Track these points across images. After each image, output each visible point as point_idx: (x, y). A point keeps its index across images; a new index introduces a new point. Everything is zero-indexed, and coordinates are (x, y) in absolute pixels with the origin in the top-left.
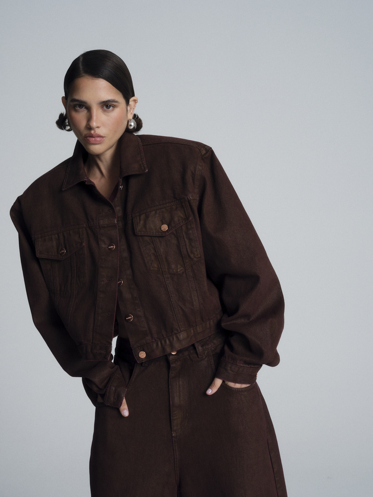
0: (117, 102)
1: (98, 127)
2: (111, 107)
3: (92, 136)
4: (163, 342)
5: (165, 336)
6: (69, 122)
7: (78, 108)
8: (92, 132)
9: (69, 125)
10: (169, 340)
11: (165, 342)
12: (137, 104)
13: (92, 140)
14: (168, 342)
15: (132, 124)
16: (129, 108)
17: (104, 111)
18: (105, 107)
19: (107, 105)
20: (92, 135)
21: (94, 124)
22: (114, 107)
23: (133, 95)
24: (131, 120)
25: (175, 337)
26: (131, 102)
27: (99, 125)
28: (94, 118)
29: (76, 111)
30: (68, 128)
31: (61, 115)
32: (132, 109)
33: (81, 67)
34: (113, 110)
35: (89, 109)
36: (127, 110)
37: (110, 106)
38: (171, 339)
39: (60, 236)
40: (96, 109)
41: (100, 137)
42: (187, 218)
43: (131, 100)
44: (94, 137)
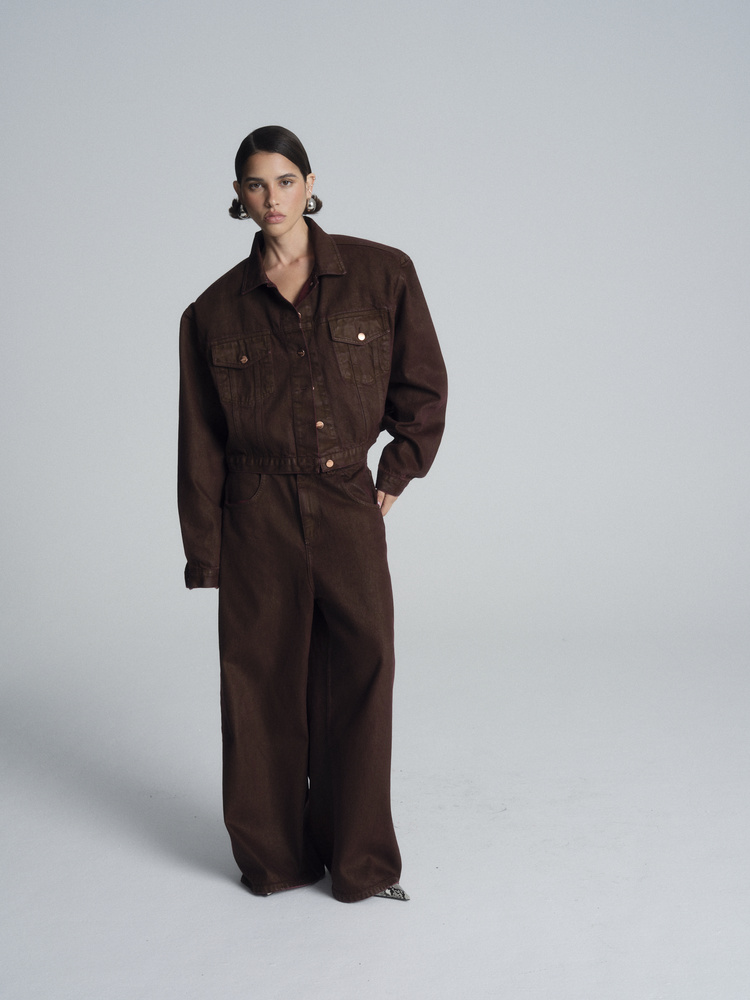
0: (291, 175)
1: (278, 205)
2: (289, 183)
3: (272, 215)
4: (350, 452)
6: (244, 208)
7: (254, 188)
8: (272, 210)
9: (246, 211)
10: (356, 450)
11: (352, 452)
12: (315, 182)
13: (273, 219)
15: (312, 204)
16: (307, 186)
17: (283, 187)
18: (283, 183)
19: (284, 181)
20: (272, 213)
21: (273, 201)
23: (310, 172)
24: (309, 199)
25: (361, 448)
26: (309, 179)
27: (278, 202)
28: (273, 195)
29: (252, 190)
30: (245, 214)
31: (235, 201)
32: (311, 188)
33: (253, 144)
34: (291, 186)
35: (266, 187)
36: (305, 189)
37: (288, 181)
38: (358, 449)
39: (241, 343)
40: (273, 185)
41: (280, 215)
42: (384, 330)
43: (308, 177)
44: (274, 216)
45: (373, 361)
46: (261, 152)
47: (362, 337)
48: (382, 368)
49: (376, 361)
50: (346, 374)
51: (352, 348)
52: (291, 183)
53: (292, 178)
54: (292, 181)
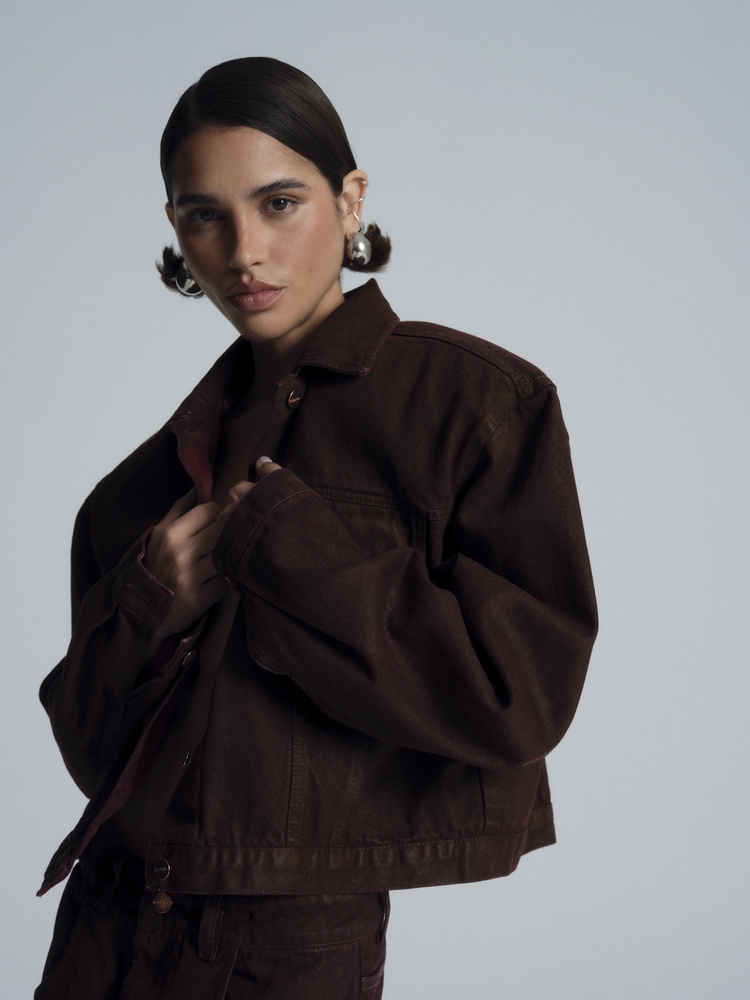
0: (300, 185)
1: (257, 264)
2: (289, 204)
3: (248, 291)
4: (226, 856)
5: (237, 842)
6: (189, 270)
10: (245, 857)
11: (233, 858)
13: (250, 300)
14: (239, 860)
15: (360, 246)
16: (344, 205)
17: (272, 216)
18: (271, 207)
19: (274, 200)
20: (246, 287)
21: (247, 256)
22: (296, 201)
23: (353, 166)
24: (353, 235)
25: (263, 855)
26: (349, 186)
27: (259, 257)
28: (246, 238)
32: (356, 206)
34: (294, 211)
35: (227, 219)
36: (338, 209)
37: (286, 201)
38: (252, 855)
41: (267, 288)
43: (349, 179)
44: (252, 293)
46: (211, 128)
52: (293, 202)
53: (295, 191)
54: (295, 200)
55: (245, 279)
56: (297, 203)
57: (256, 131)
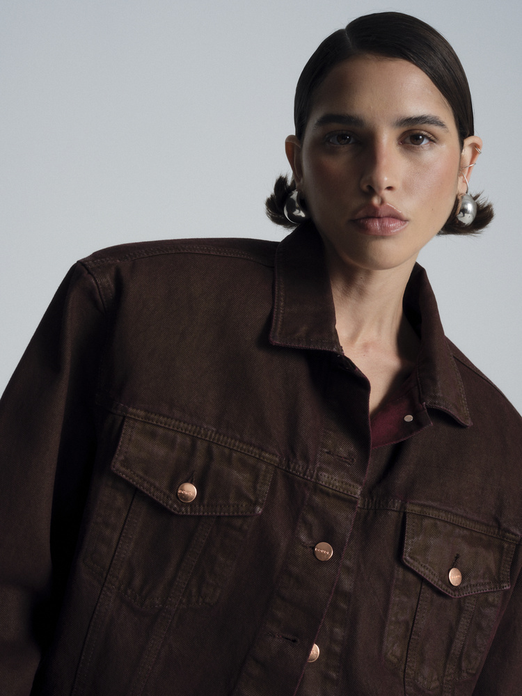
0: (441, 125)
1: (390, 188)
2: (425, 141)
3: (373, 216)
7: (336, 144)
12: (479, 158)
13: (376, 225)
15: (468, 208)
17: (407, 147)
18: (408, 140)
19: (414, 134)
20: (375, 209)
21: (382, 178)
24: (461, 196)
27: (394, 182)
28: (383, 163)
29: (331, 151)
31: (281, 183)
34: (429, 149)
37: (424, 138)
39: (201, 446)
40: (387, 140)
41: (396, 217)
42: (498, 581)
43: (468, 141)
44: (379, 218)
45: (451, 641)
46: (369, 56)
47: (454, 577)
48: (464, 664)
49: (458, 644)
50: (394, 649)
51: (427, 593)
52: (431, 140)
53: (435, 129)
54: (433, 138)
55: (376, 201)
56: (433, 141)
57: (412, 66)
